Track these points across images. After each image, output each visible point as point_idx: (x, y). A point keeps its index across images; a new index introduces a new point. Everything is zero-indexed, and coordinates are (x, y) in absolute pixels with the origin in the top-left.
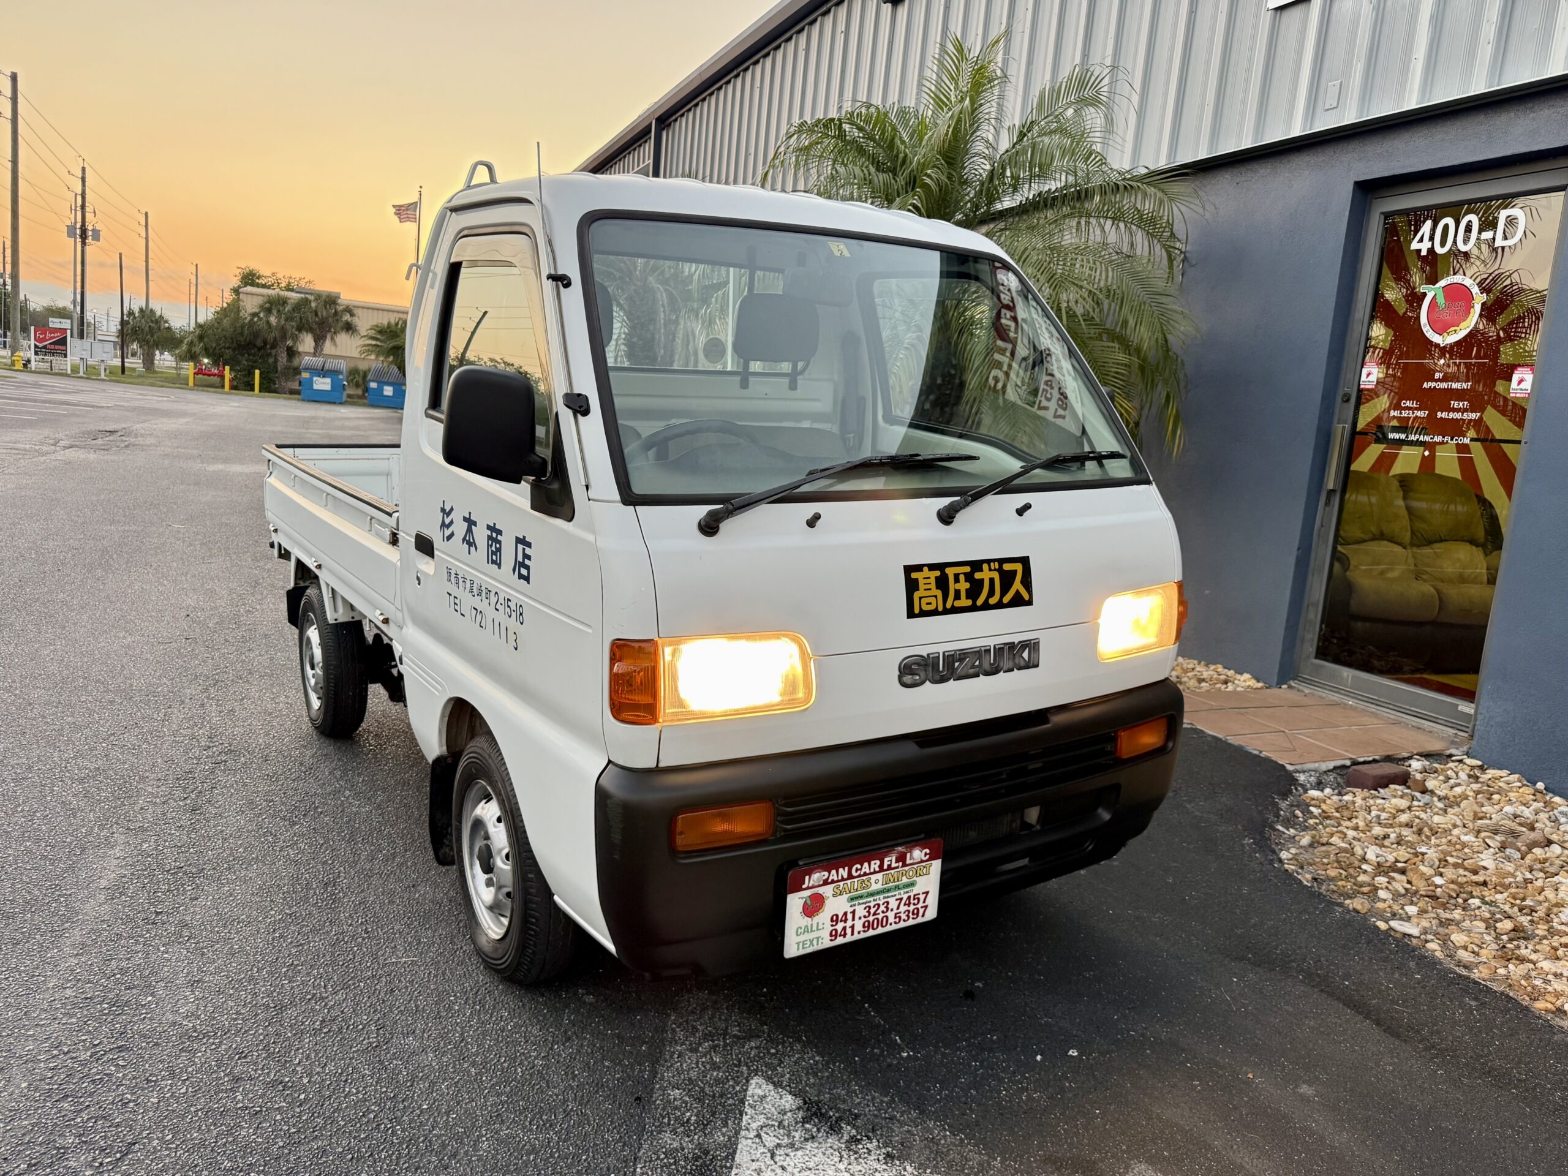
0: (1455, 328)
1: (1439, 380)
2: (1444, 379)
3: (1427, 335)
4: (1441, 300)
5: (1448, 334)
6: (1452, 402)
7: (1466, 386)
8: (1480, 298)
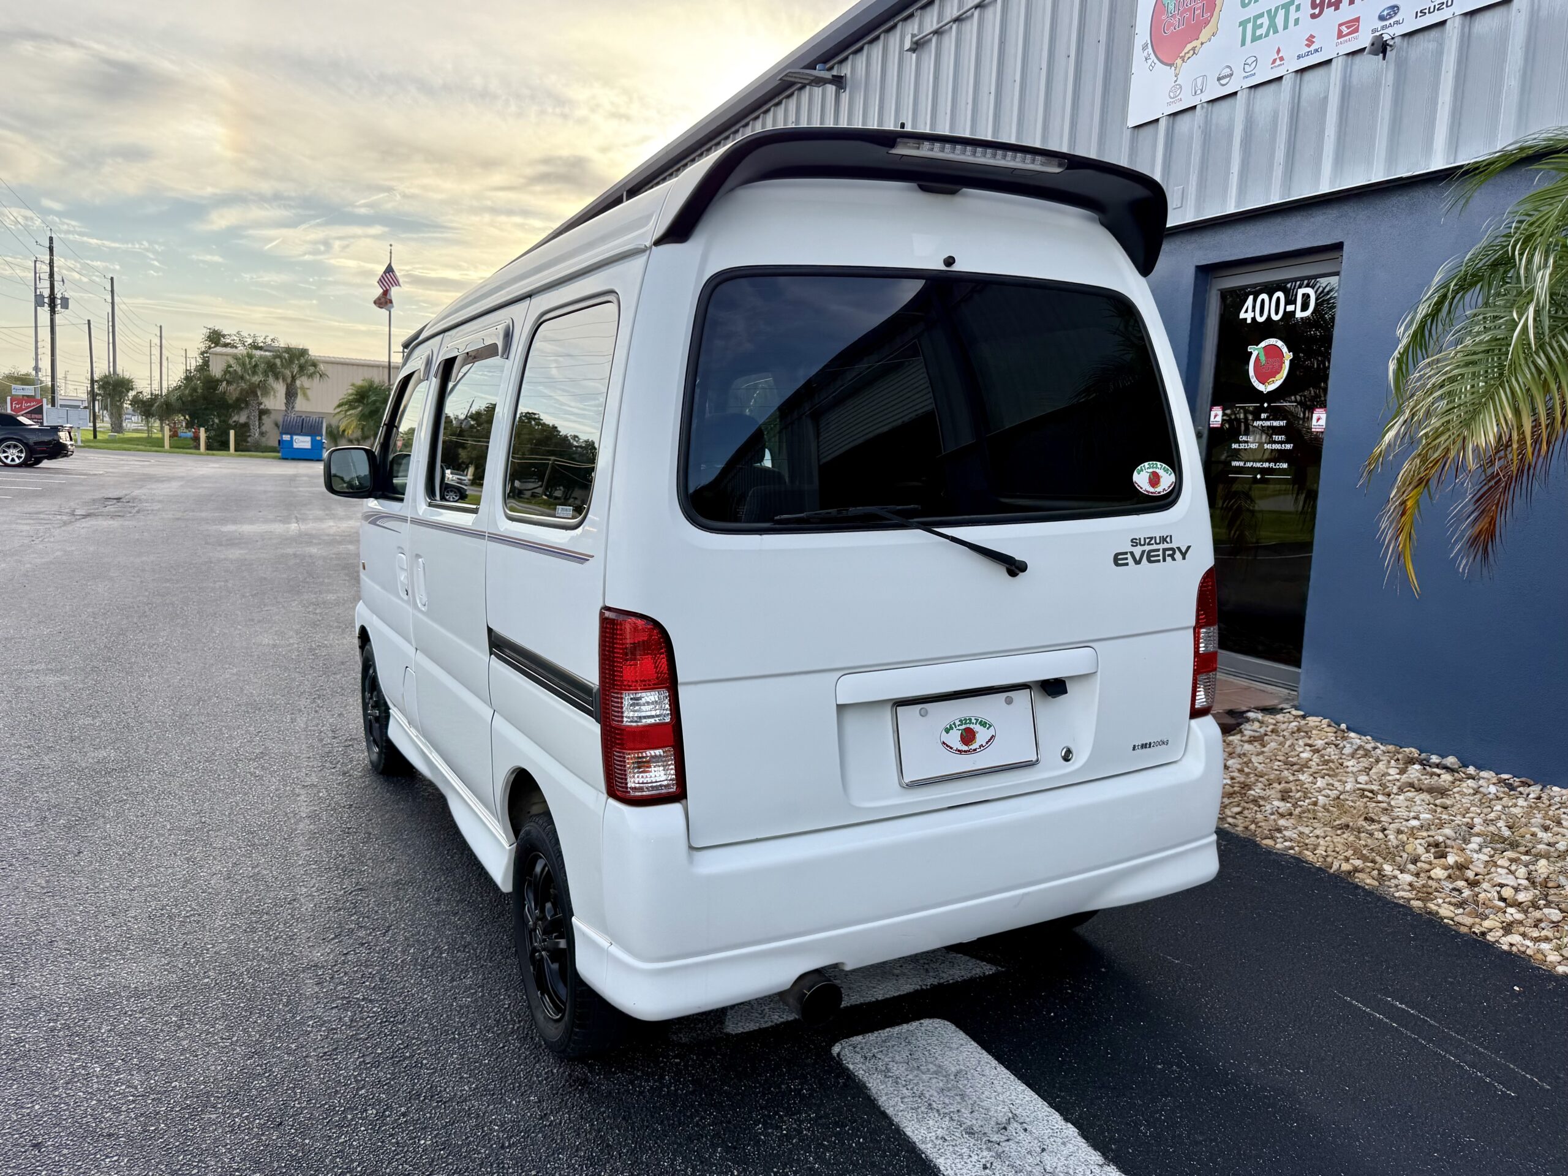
0: (1273, 379)
1: (1264, 420)
3: (1254, 384)
4: (1263, 358)
5: (1270, 383)
6: (1274, 437)
7: (1282, 423)
8: (1288, 356)
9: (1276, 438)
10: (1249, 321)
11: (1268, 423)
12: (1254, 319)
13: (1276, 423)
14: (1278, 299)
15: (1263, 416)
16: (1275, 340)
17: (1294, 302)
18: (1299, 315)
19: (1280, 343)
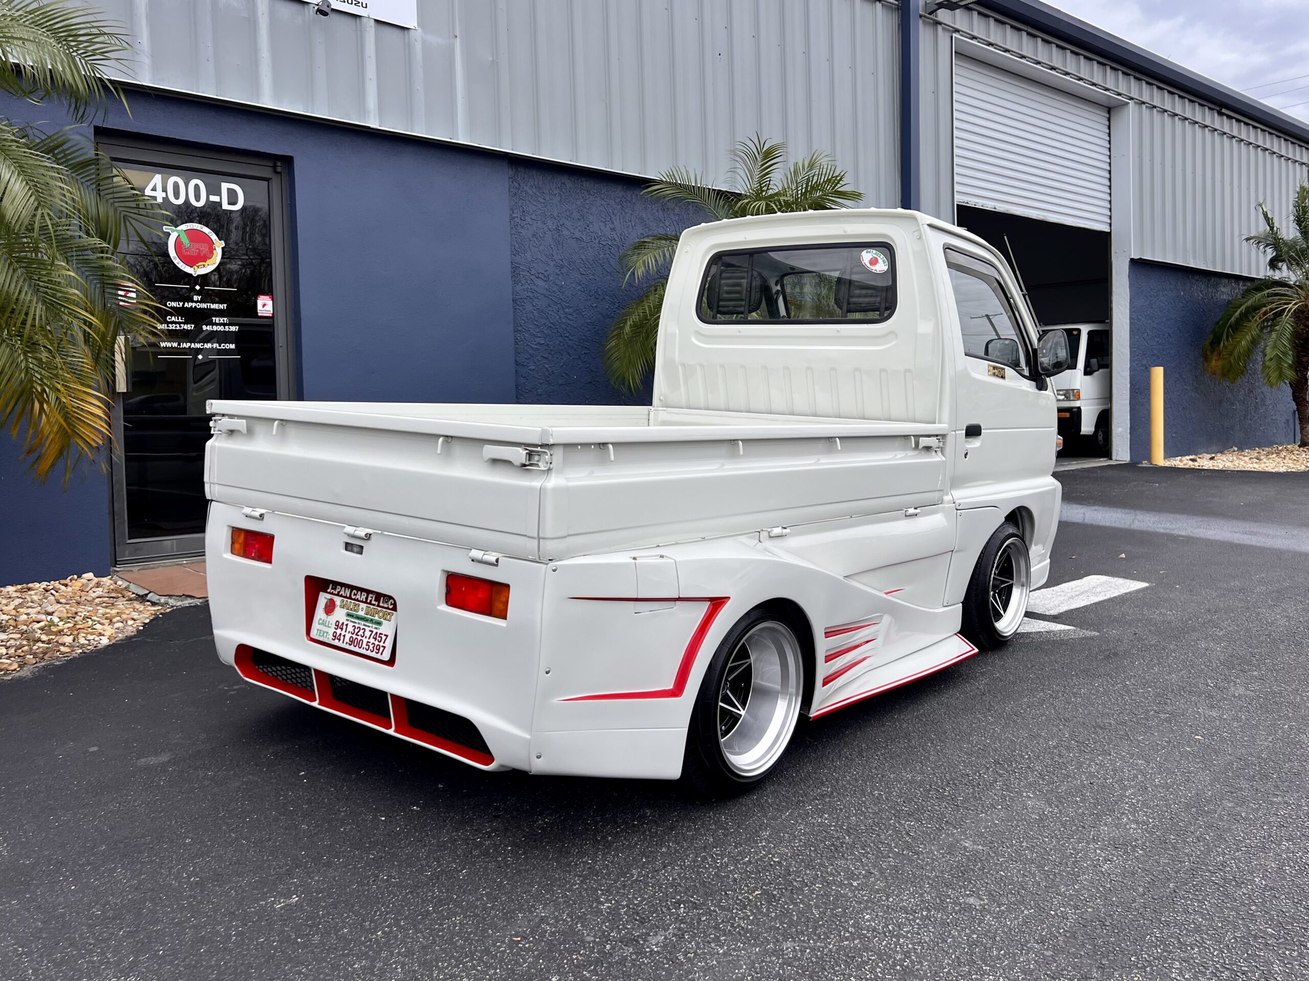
0: (203, 263)
1: (196, 302)
2: (201, 302)
3: (179, 266)
4: (185, 240)
5: (198, 267)
6: (214, 319)
7: (222, 306)
8: (219, 245)
9: (216, 320)
10: (160, 200)
11: (204, 306)
12: (166, 199)
13: (215, 306)
14: (197, 187)
15: (195, 298)
16: (200, 225)
17: (219, 193)
18: (226, 206)
19: (206, 230)
